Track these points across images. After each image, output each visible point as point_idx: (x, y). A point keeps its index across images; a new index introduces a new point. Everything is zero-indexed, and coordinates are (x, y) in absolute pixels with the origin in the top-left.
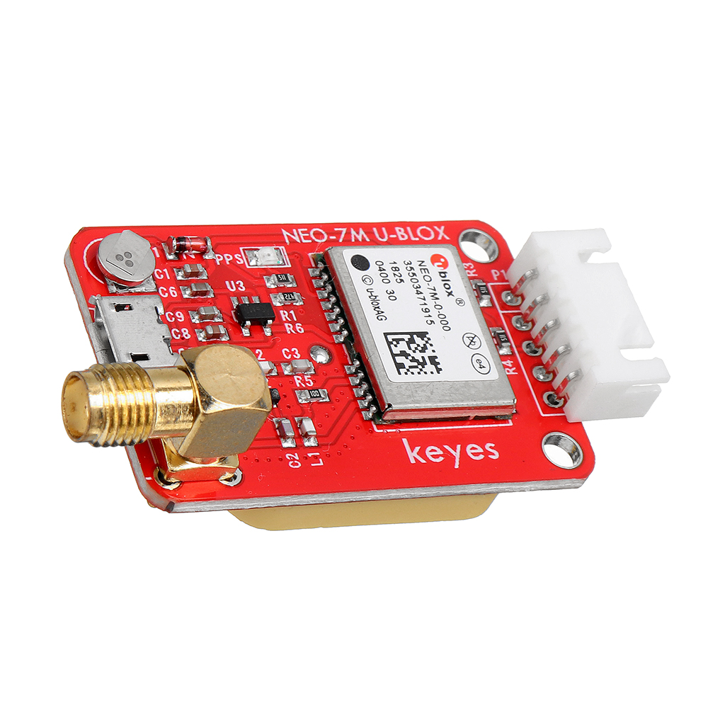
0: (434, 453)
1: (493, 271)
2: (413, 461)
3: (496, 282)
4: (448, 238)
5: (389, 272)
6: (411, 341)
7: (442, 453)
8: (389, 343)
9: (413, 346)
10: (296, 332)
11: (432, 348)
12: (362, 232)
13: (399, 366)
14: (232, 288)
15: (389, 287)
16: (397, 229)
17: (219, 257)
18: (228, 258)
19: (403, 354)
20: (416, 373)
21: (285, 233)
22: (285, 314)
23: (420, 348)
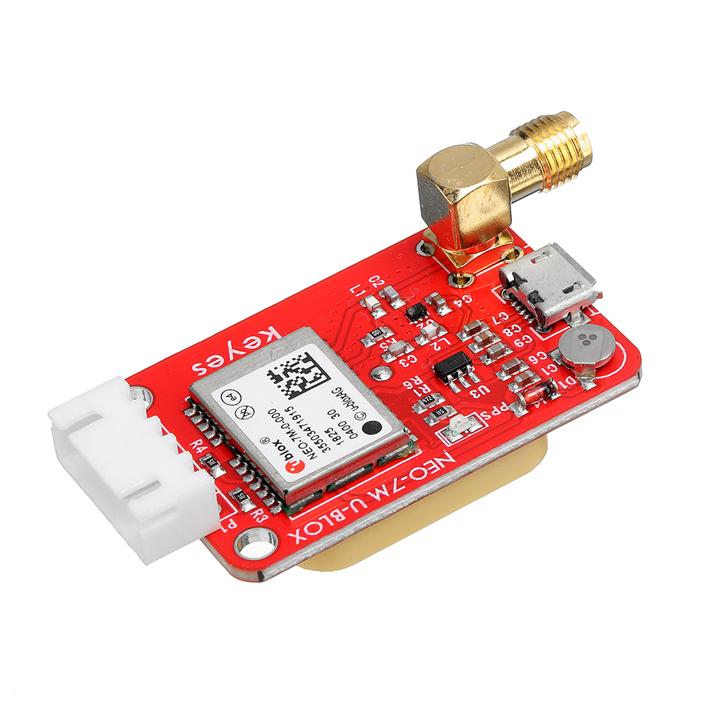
0: (253, 343)
1: (235, 526)
2: (271, 328)
3: (230, 518)
4: (290, 535)
5: (341, 433)
6: (302, 386)
7: (246, 347)
8: (323, 373)
9: (300, 381)
10: (410, 381)
11: (281, 388)
12: (378, 497)
13: (309, 358)
14: (482, 389)
15: (338, 419)
16: (344, 518)
17: (504, 408)
18: (496, 411)
19: (307, 371)
20: (291, 360)
21: (452, 460)
22: (426, 390)
23: (293, 383)
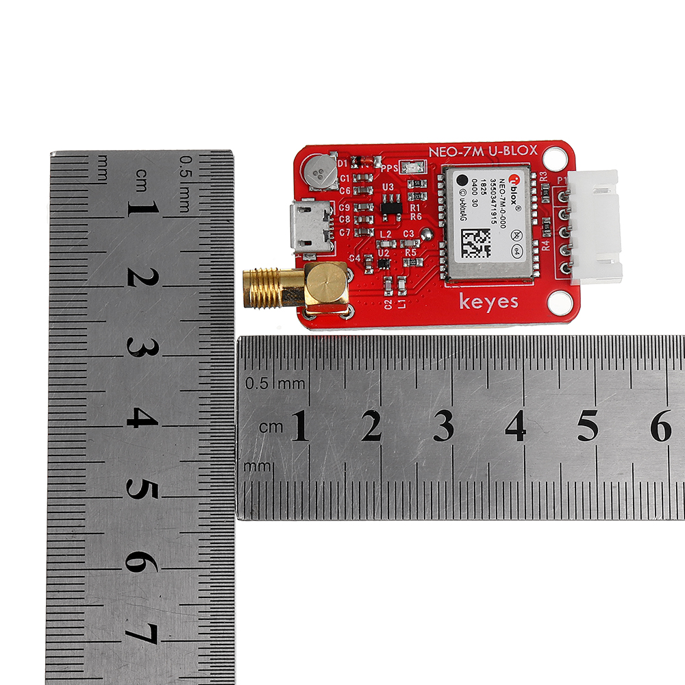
0: (477, 303)
1: (559, 178)
2: (462, 308)
4: (536, 154)
5: (479, 187)
6: (478, 235)
7: (482, 303)
8: (463, 236)
9: (477, 238)
10: (416, 218)
11: (489, 240)
12: (481, 149)
13: (464, 252)
14: (386, 188)
15: (475, 198)
16: (505, 147)
17: (384, 167)
18: (389, 167)
19: (470, 244)
20: (473, 257)
21: (431, 150)
22: (413, 207)
23: (481, 240)
